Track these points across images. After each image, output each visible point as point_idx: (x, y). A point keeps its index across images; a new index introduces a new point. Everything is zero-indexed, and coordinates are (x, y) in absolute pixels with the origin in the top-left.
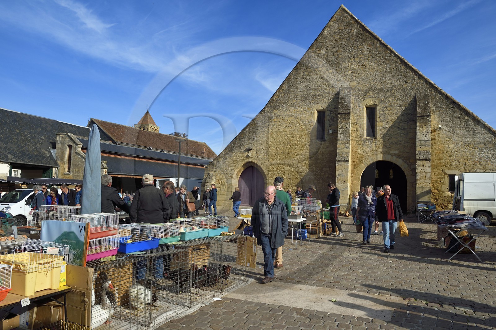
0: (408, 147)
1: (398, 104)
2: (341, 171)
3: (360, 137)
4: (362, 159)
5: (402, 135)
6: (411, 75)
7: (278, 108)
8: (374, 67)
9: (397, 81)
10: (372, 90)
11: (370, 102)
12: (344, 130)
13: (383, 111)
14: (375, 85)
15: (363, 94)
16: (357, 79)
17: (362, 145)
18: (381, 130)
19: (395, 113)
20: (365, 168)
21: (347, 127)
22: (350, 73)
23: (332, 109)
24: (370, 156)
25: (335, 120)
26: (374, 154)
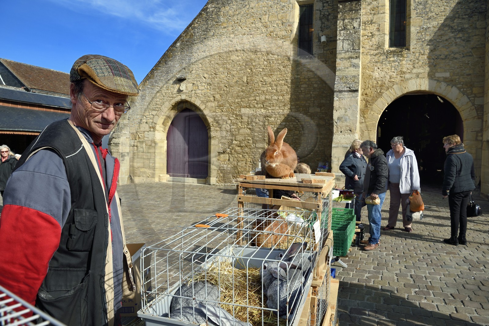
0: (470, 65)
2: (343, 111)
3: (378, 48)
4: (381, 89)
5: (458, 40)
12: (350, 32)
17: (382, 63)
18: (418, 33)
20: (387, 105)
21: (354, 28)
24: (397, 84)
25: (332, 17)
26: (403, 79)
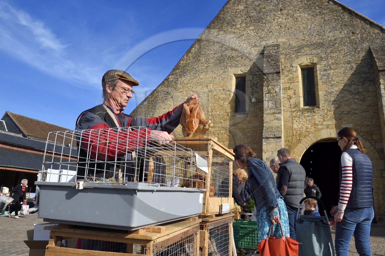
0: (368, 118)
1: (346, 61)
2: (271, 153)
3: (295, 107)
4: (300, 137)
5: (356, 100)
6: (359, 24)
7: (185, 75)
8: (308, 19)
9: (341, 33)
10: (307, 46)
11: (305, 61)
12: (273, 95)
13: (325, 70)
14: (311, 39)
15: (295, 51)
16: (286, 34)
17: (299, 117)
18: (324, 95)
19: (342, 73)
20: (306, 150)
21: (276, 92)
22: (277, 27)
23: (255, 72)
24: (312, 133)
25: (260, 85)
26: (316, 129)
